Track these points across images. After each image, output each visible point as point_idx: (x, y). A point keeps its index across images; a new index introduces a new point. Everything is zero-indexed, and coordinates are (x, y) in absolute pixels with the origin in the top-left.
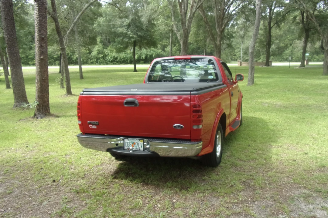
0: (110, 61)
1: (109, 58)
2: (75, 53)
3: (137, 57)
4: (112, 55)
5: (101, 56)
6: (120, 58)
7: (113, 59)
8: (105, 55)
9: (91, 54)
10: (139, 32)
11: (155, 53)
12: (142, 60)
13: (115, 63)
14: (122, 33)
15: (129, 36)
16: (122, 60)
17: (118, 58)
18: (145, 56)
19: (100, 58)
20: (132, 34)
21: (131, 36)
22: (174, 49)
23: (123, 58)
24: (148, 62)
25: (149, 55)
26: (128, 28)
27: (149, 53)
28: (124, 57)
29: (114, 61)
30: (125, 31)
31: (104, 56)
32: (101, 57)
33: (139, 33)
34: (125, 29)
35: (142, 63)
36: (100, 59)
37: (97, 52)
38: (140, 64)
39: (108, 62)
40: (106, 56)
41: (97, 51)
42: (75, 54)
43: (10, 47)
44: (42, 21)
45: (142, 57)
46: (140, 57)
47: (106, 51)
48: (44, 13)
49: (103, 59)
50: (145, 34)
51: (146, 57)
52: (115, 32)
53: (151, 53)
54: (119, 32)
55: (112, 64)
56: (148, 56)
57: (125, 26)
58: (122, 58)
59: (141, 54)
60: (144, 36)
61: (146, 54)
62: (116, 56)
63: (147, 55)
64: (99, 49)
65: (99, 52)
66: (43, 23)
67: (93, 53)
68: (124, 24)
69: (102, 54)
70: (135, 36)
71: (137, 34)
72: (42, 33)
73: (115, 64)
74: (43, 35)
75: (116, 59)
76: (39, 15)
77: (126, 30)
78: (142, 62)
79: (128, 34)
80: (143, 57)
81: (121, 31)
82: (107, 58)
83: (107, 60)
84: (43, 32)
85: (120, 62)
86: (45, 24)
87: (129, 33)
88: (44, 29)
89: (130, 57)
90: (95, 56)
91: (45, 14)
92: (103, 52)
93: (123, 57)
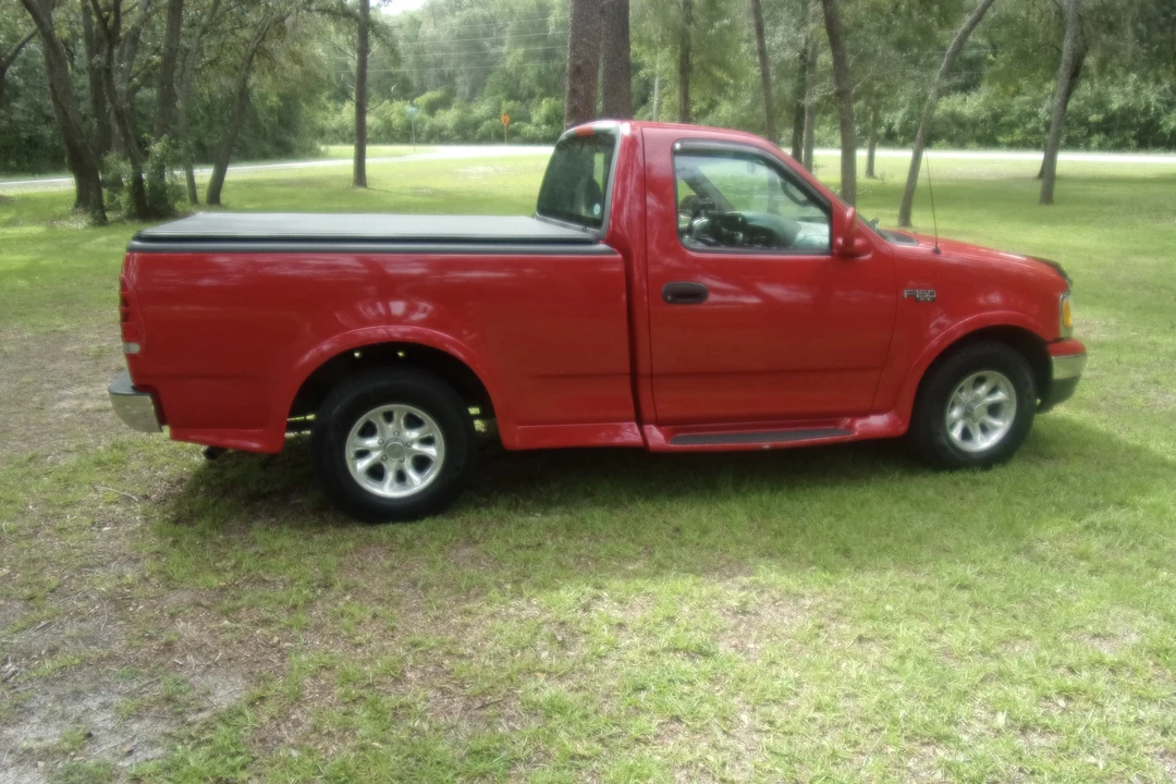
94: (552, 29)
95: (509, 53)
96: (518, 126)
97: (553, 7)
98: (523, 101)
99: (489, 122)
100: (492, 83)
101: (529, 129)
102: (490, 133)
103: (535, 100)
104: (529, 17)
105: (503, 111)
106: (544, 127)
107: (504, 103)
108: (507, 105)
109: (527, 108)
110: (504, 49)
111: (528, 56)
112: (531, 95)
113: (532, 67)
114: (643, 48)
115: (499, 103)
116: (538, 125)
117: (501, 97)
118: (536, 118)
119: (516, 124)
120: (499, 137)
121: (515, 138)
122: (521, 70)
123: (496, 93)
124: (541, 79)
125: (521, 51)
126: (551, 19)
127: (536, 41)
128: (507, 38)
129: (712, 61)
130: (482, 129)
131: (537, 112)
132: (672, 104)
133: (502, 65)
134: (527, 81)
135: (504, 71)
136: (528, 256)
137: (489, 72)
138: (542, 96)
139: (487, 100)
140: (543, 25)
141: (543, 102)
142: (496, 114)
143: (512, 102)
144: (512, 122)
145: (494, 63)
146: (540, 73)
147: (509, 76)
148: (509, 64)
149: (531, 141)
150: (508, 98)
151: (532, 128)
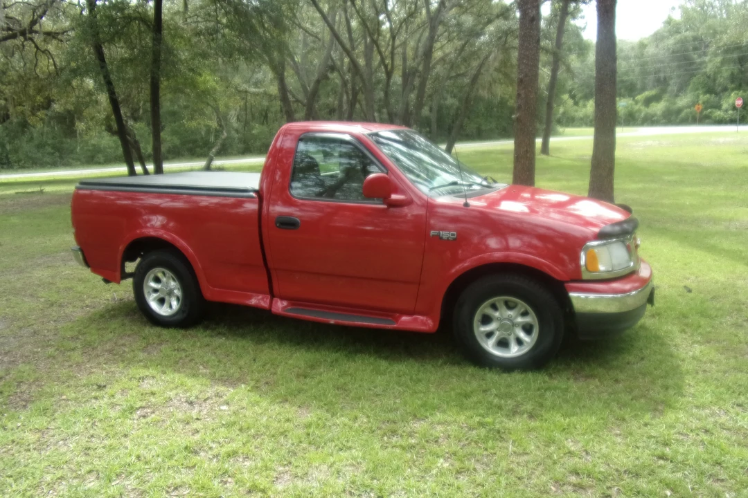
95: (710, 61)
96: (710, 112)
98: (716, 94)
99: (689, 110)
100: (694, 83)
101: (718, 114)
102: (688, 116)
103: (726, 93)
105: (700, 102)
106: (730, 113)
107: (701, 96)
108: (703, 98)
109: (720, 99)
110: (707, 59)
111: (724, 62)
112: (725, 89)
113: (727, 70)
115: (698, 97)
116: (725, 111)
117: (700, 92)
118: (725, 106)
119: (709, 110)
120: (694, 120)
121: (707, 121)
122: (718, 72)
123: (697, 89)
124: (734, 78)
125: (719, 59)
127: (733, 51)
128: (711, 50)
130: (683, 114)
131: (726, 102)
133: (704, 70)
134: (722, 80)
135: (705, 74)
137: (693, 75)
138: (733, 90)
139: (689, 95)
141: (733, 94)
142: (694, 103)
143: (708, 95)
144: (707, 109)
145: (699, 69)
146: (732, 74)
147: (709, 77)
148: (709, 68)
149: (720, 122)
150: (705, 93)
151: (722, 113)
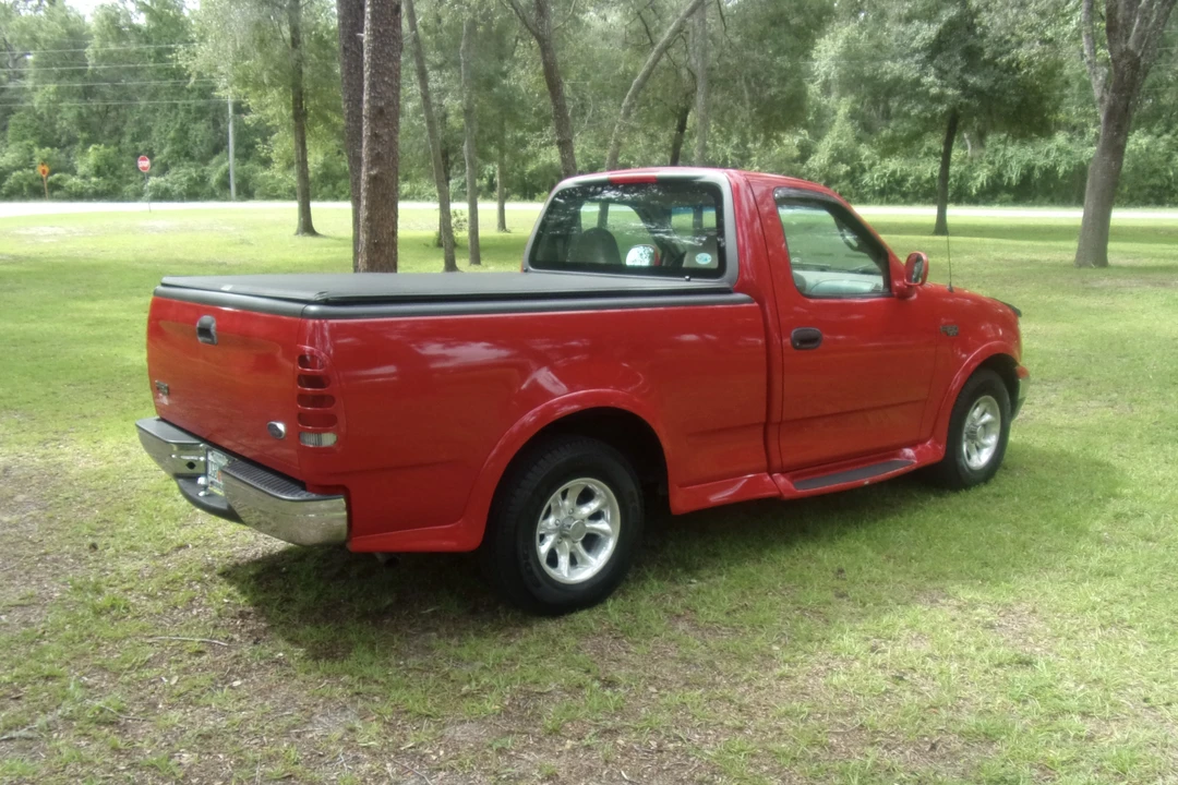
0: (874, 192)
1: (872, 179)
2: (750, 156)
3: (988, 177)
4: (885, 168)
5: (843, 168)
6: (918, 178)
7: (889, 182)
8: (861, 166)
9: (808, 162)
10: (974, 74)
11: (1068, 163)
12: (1009, 189)
13: (892, 197)
14: (898, 80)
15: (927, 92)
16: (922, 186)
17: (910, 179)
18: (1021, 174)
19: (838, 177)
20: (939, 82)
21: (934, 91)
22: (1162, 144)
23: (928, 181)
24: (1034, 198)
25: (1040, 168)
26: (931, 58)
27: (1041, 162)
28: (932, 176)
29: (892, 191)
30: (912, 74)
31: (853, 171)
32: (842, 173)
33: (972, 80)
34: (917, 62)
35: (1003, 203)
36: (837, 182)
37: (832, 156)
38: (995, 203)
39: (867, 193)
40: (863, 171)
41: (831, 150)
42: (750, 162)
43: (352, 140)
44: (380, 52)
45: (1010, 179)
46: (1000, 176)
47: (865, 151)
48: (389, 24)
49: (851, 182)
50: (996, 82)
51: (1026, 179)
52: (872, 79)
53: (1049, 162)
54: (888, 77)
55: (881, 203)
56: (1037, 174)
57: (916, 51)
58: (923, 178)
59: (1005, 165)
60: (991, 89)
61: (1027, 165)
62: (902, 170)
63: (1033, 168)
64: (840, 142)
65: (838, 156)
66: (384, 57)
67: (814, 160)
68: (915, 44)
69: (848, 164)
70: (950, 92)
71: (964, 86)
72: (379, 93)
73: (895, 202)
74: (381, 99)
75: (901, 181)
76: (374, 34)
77: (919, 66)
78: (1006, 196)
79: (923, 85)
80: (1014, 174)
81: (897, 73)
82: (867, 178)
83: (863, 187)
84: (384, 88)
85: (916, 193)
86: (390, 61)
87: (929, 79)
88: (386, 79)
89: (958, 176)
90: (821, 171)
91: (390, 27)
92: (853, 156)
93: (929, 175)
94: (91, 64)
95: (35, 90)
96: (59, 179)
97: (90, 36)
98: (62, 148)
99: (19, 173)
100: (15, 125)
101: (74, 181)
102: (21, 185)
103: (78, 148)
104: (58, 45)
105: (37, 160)
106: (94, 179)
107: (36, 150)
108: (41, 153)
109: (68, 156)
110: (29, 84)
111: (62, 94)
112: (72, 141)
113: (70, 108)
114: (248, 89)
115: (30, 150)
116: (84, 177)
117: (31, 143)
118: (82, 169)
119: (56, 175)
120: (37, 192)
121: (56, 193)
122: (55, 110)
123: (24, 137)
124: (83, 122)
125: (51, 87)
126: (89, 51)
127: (73, 74)
128: (30, 70)
129: (327, 106)
130: (10, 181)
131: (82, 162)
132: (285, 152)
133: (28, 104)
134: (65, 124)
135: (31, 110)
136: (692, 308)
137: (10, 112)
138: (88, 143)
139: (12, 147)
140: (77, 57)
141: (90, 149)
142: (28, 163)
143: (48, 149)
144: (52, 173)
145: (16, 101)
146: (80, 115)
147: (41, 118)
148: (38, 101)
149: (79, 196)
150: (42, 144)
151: (79, 181)
